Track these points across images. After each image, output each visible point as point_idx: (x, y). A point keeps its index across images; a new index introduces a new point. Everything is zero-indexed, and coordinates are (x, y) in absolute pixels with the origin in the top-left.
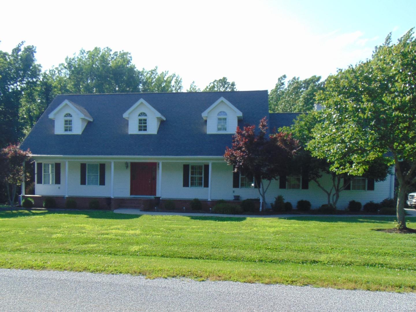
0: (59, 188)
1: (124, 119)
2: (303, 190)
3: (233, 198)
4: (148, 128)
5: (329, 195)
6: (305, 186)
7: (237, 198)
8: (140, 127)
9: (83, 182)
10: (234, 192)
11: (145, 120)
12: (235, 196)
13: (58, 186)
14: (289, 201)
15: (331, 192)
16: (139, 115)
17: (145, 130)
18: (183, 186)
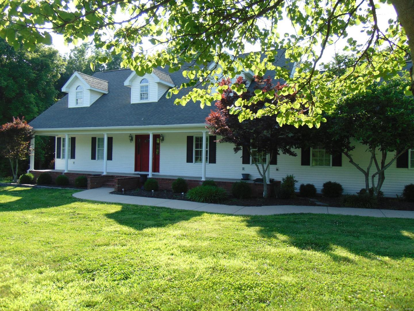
0: (74, 163)
1: (126, 87)
2: (334, 168)
3: (241, 177)
4: (149, 96)
5: (367, 175)
6: (337, 162)
7: (246, 177)
8: (142, 95)
10: (243, 169)
11: (147, 87)
12: (243, 175)
13: (73, 160)
14: (311, 183)
15: (368, 172)
16: (141, 82)
17: (147, 98)
18: (187, 162)
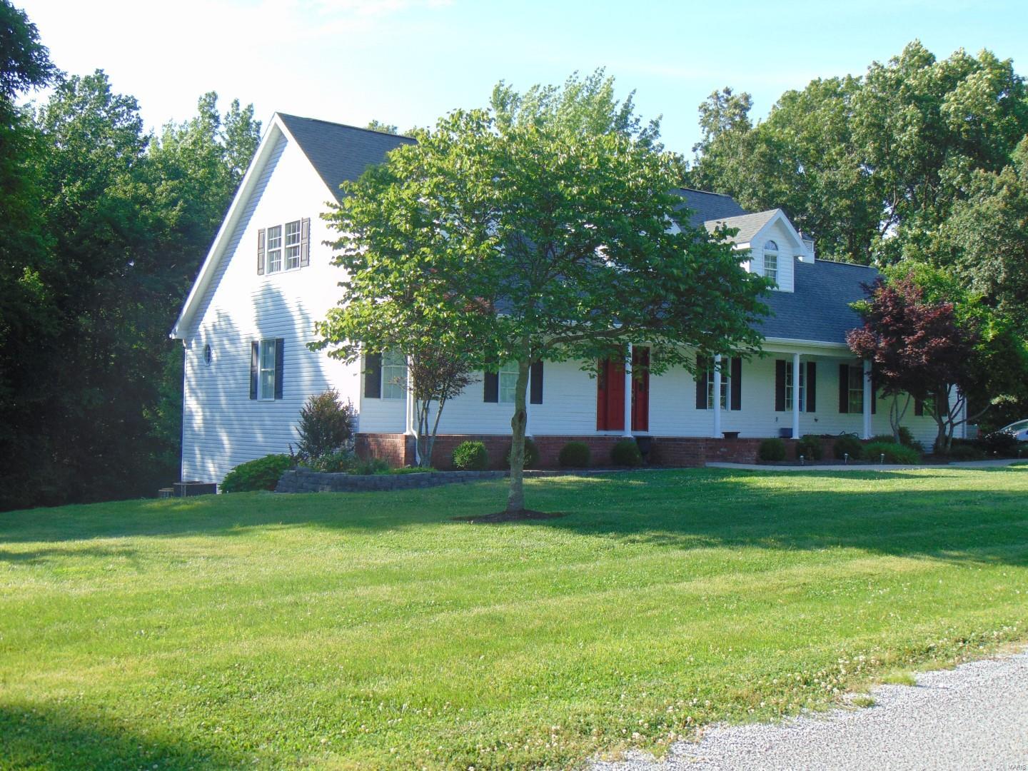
9: (492, 394)
12: (782, 430)
18: (697, 408)
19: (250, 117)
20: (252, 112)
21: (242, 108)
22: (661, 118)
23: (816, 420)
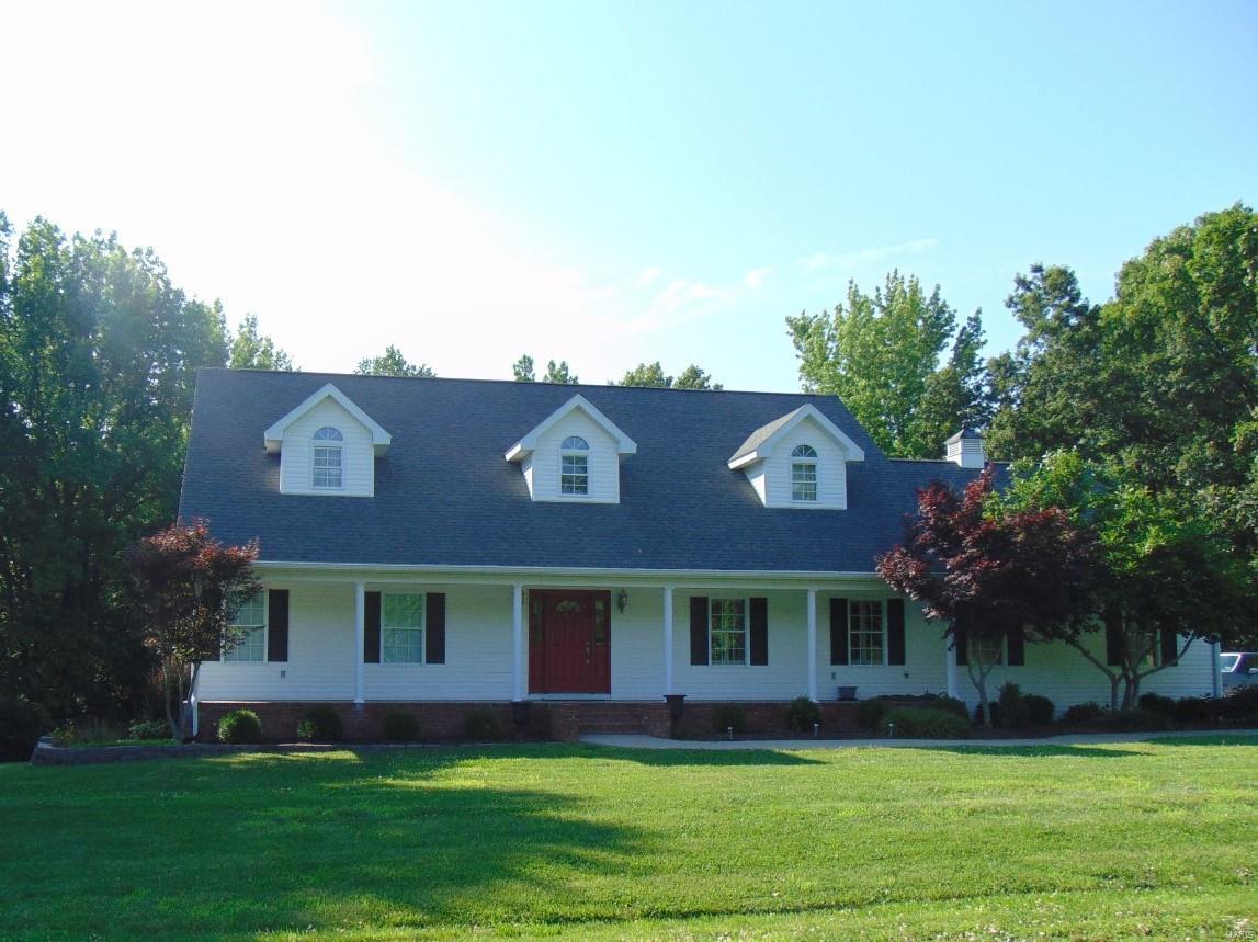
0: (283, 674)
2: (1012, 667)
4: (591, 486)
5: (1114, 679)
6: (1017, 658)
8: (564, 479)
9: (372, 654)
10: (834, 676)
11: (583, 460)
12: (841, 689)
13: (278, 666)
16: (565, 446)
17: (584, 490)
18: (692, 664)
19: (566, 375)
20: (567, 369)
21: (558, 367)
22: (979, 312)
23: (907, 675)
